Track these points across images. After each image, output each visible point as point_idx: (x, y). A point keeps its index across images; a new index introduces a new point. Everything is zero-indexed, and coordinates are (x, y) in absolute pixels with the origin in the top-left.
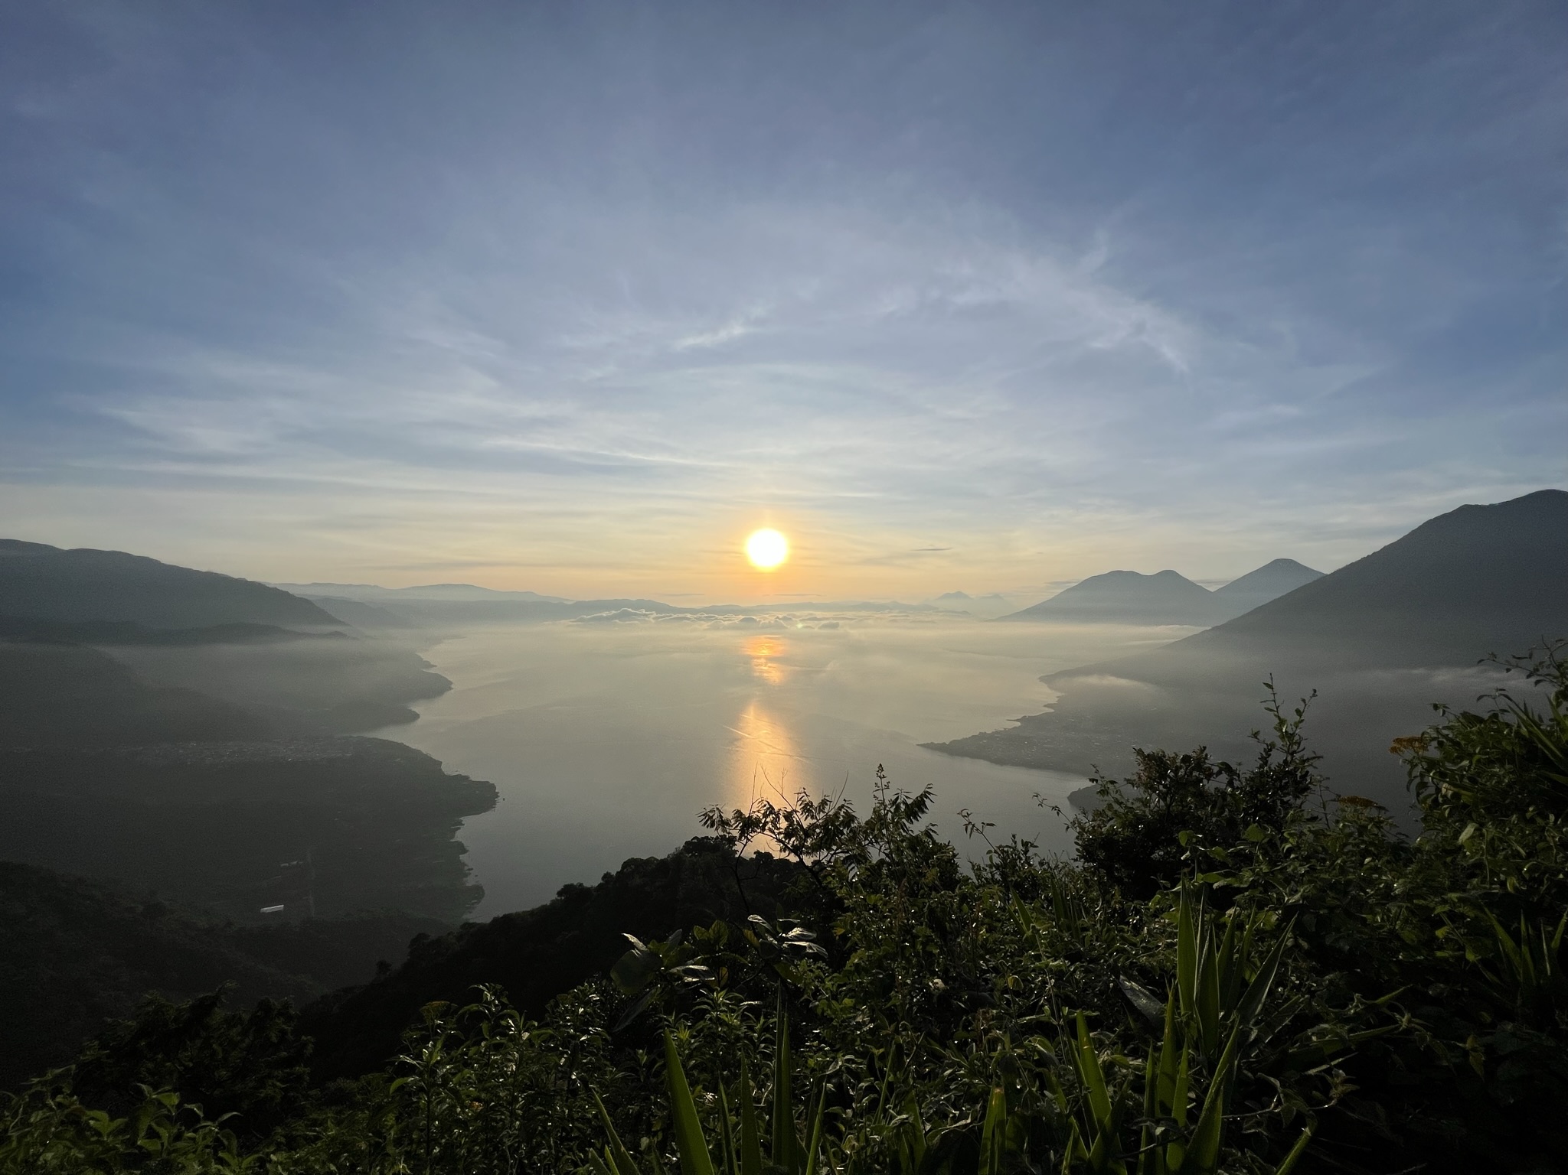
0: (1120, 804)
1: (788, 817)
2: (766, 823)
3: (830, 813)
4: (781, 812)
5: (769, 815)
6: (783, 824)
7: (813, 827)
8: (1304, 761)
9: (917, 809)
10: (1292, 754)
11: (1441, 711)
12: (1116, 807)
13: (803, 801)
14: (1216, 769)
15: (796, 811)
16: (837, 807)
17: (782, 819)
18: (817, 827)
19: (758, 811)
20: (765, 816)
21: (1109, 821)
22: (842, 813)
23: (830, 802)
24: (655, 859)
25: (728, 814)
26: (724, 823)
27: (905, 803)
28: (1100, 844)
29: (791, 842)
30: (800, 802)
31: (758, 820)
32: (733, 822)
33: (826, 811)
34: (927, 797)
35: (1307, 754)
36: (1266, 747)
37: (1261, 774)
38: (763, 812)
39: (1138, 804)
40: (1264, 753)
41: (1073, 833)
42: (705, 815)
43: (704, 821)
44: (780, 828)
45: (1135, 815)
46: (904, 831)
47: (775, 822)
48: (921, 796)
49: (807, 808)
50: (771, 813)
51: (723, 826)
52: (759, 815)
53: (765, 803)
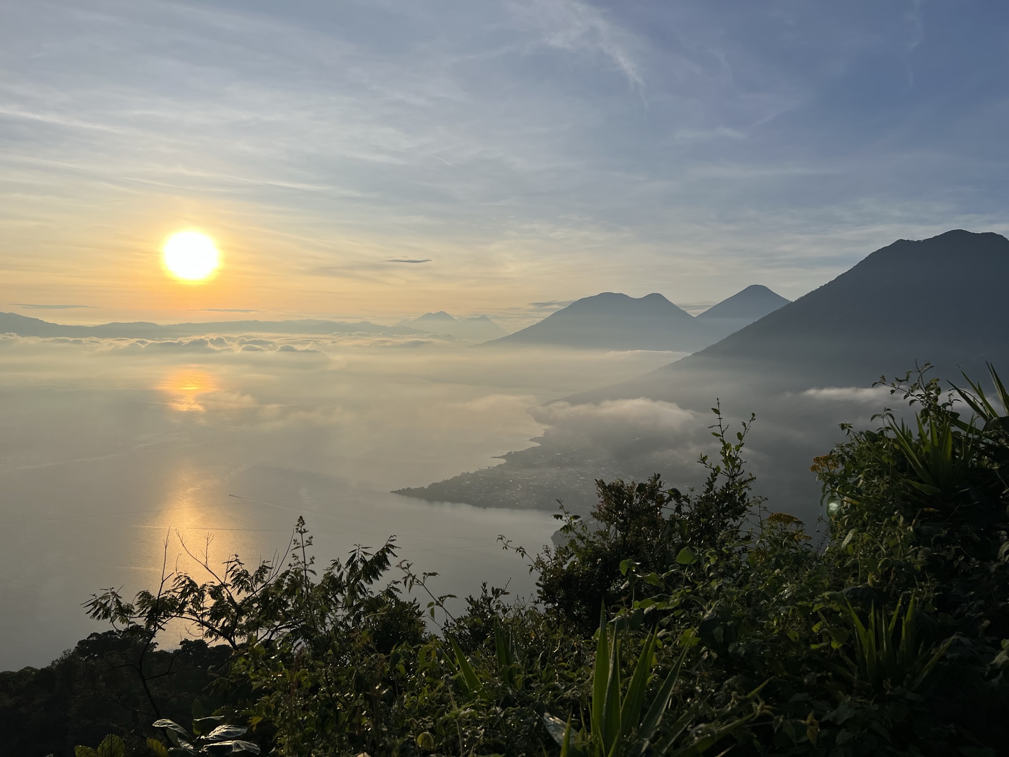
0: (582, 538)
1: (216, 592)
2: (185, 604)
3: (271, 582)
4: (206, 588)
5: (189, 594)
6: (209, 602)
7: (248, 602)
8: (742, 483)
9: (377, 567)
10: (733, 477)
11: (847, 429)
12: (579, 542)
13: (235, 571)
14: (667, 496)
15: (225, 586)
16: (279, 574)
17: (208, 596)
18: (255, 600)
19: (174, 591)
20: (184, 594)
21: (569, 558)
22: (286, 581)
23: (271, 568)
24: (33, 669)
25: (130, 598)
26: (124, 611)
27: (363, 561)
28: (560, 581)
29: (220, 624)
30: (231, 573)
31: (174, 601)
32: (137, 608)
33: (265, 579)
34: (389, 551)
35: (746, 477)
36: (713, 472)
37: (708, 499)
38: (180, 590)
39: (598, 537)
40: (710, 478)
41: (537, 574)
42: (95, 604)
43: (94, 611)
44: (203, 609)
45: (595, 549)
46: (362, 593)
47: (196, 602)
48: (383, 551)
49: (241, 579)
50: (192, 591)
51: (122, 615)
52: (175, 594)
53: (183, 579)
